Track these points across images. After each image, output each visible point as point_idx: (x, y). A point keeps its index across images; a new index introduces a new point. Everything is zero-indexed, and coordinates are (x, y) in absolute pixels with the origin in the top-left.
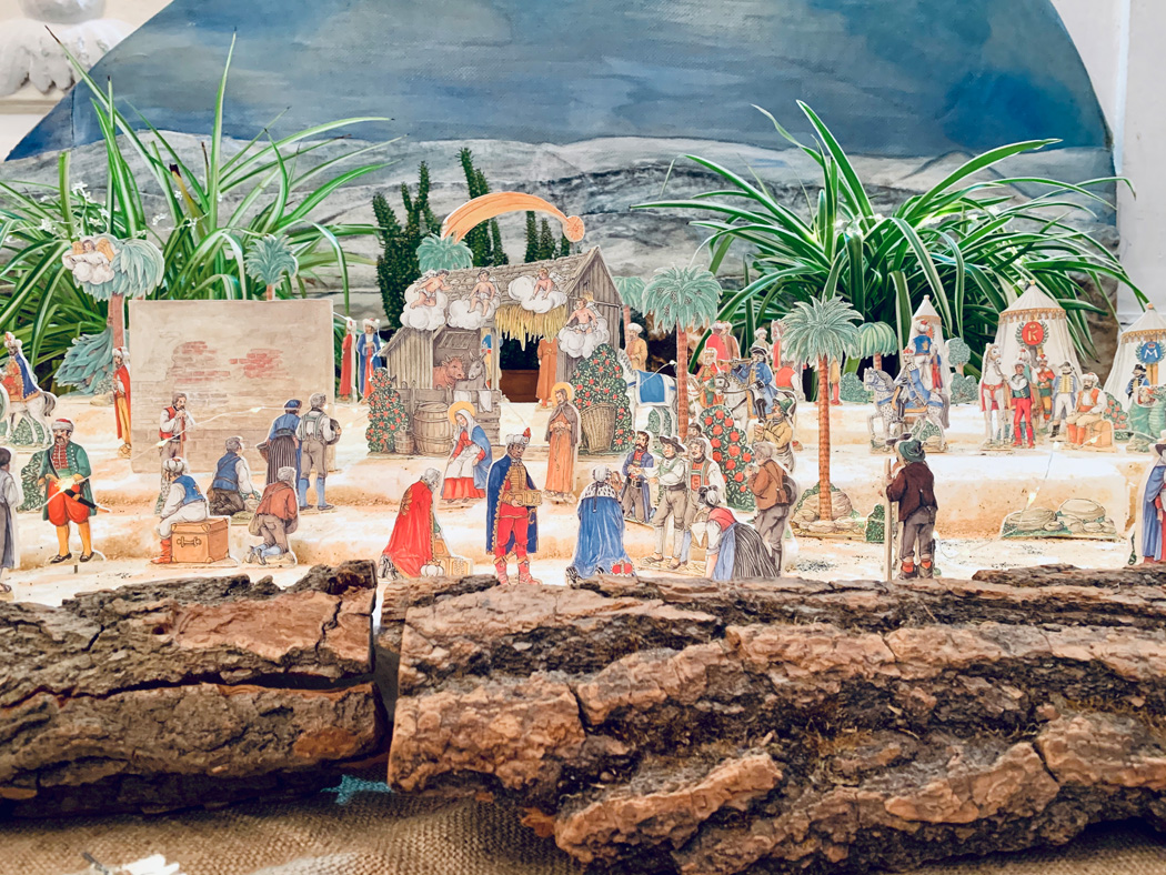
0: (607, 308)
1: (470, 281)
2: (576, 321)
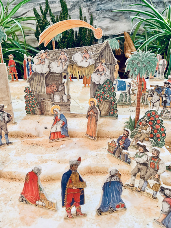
0: (110, 65)
1: (57, 54)
2: (98, 70)
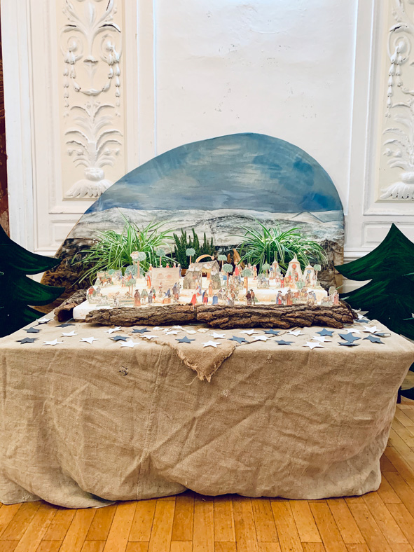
2: (213, 270)
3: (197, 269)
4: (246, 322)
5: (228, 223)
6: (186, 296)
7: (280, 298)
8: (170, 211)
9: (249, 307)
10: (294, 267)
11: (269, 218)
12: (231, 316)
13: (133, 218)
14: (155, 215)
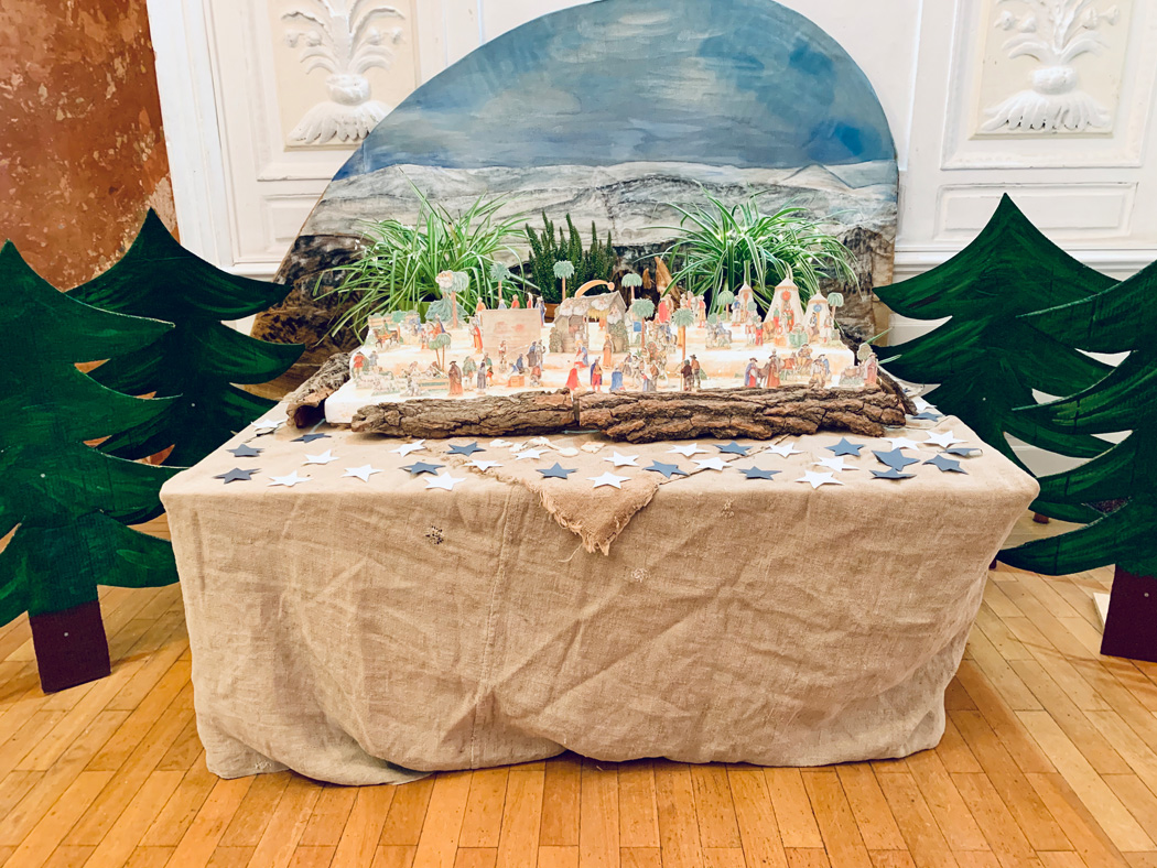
2: (612, 313)
3: (579, 312)
4: (681, 427)
5: (644, 194)
6: (555, 368)
7: (753, 373)
8: (517, 170)
9: (688, 396)
10: (786, 297)
11: (735, 180)
12: (650, 417)
13: (438, 187)
14: (485, 178)
